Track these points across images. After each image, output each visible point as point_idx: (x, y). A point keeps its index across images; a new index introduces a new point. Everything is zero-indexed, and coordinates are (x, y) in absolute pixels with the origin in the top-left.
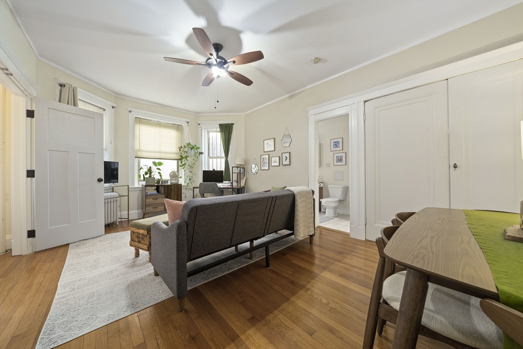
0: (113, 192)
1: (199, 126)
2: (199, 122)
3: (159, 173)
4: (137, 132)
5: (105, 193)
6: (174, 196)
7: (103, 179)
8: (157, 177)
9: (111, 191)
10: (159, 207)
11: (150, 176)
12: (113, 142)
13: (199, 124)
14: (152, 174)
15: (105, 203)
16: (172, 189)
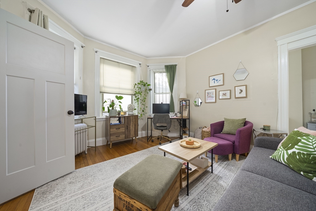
0: (82, 123)
1: (148, 68)
2: (148, 65)
3: (120, 106)
4: (102, 71)
5: (75, 124)
6: (133, 126)
7: (74, 112)
8: (118, 109)
9: (80, 121)
10: (121, 136)
11: (113, 109)
12: (82, 78)
13: (148, 66)
14: (114, 107)
15: (75, 135)
16: (131, 119)
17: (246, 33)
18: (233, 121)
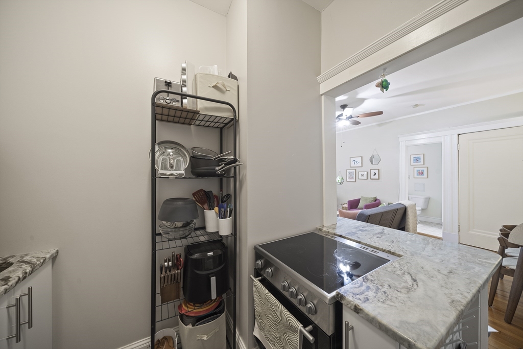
17: (379, 125)
18: (366, 199)
